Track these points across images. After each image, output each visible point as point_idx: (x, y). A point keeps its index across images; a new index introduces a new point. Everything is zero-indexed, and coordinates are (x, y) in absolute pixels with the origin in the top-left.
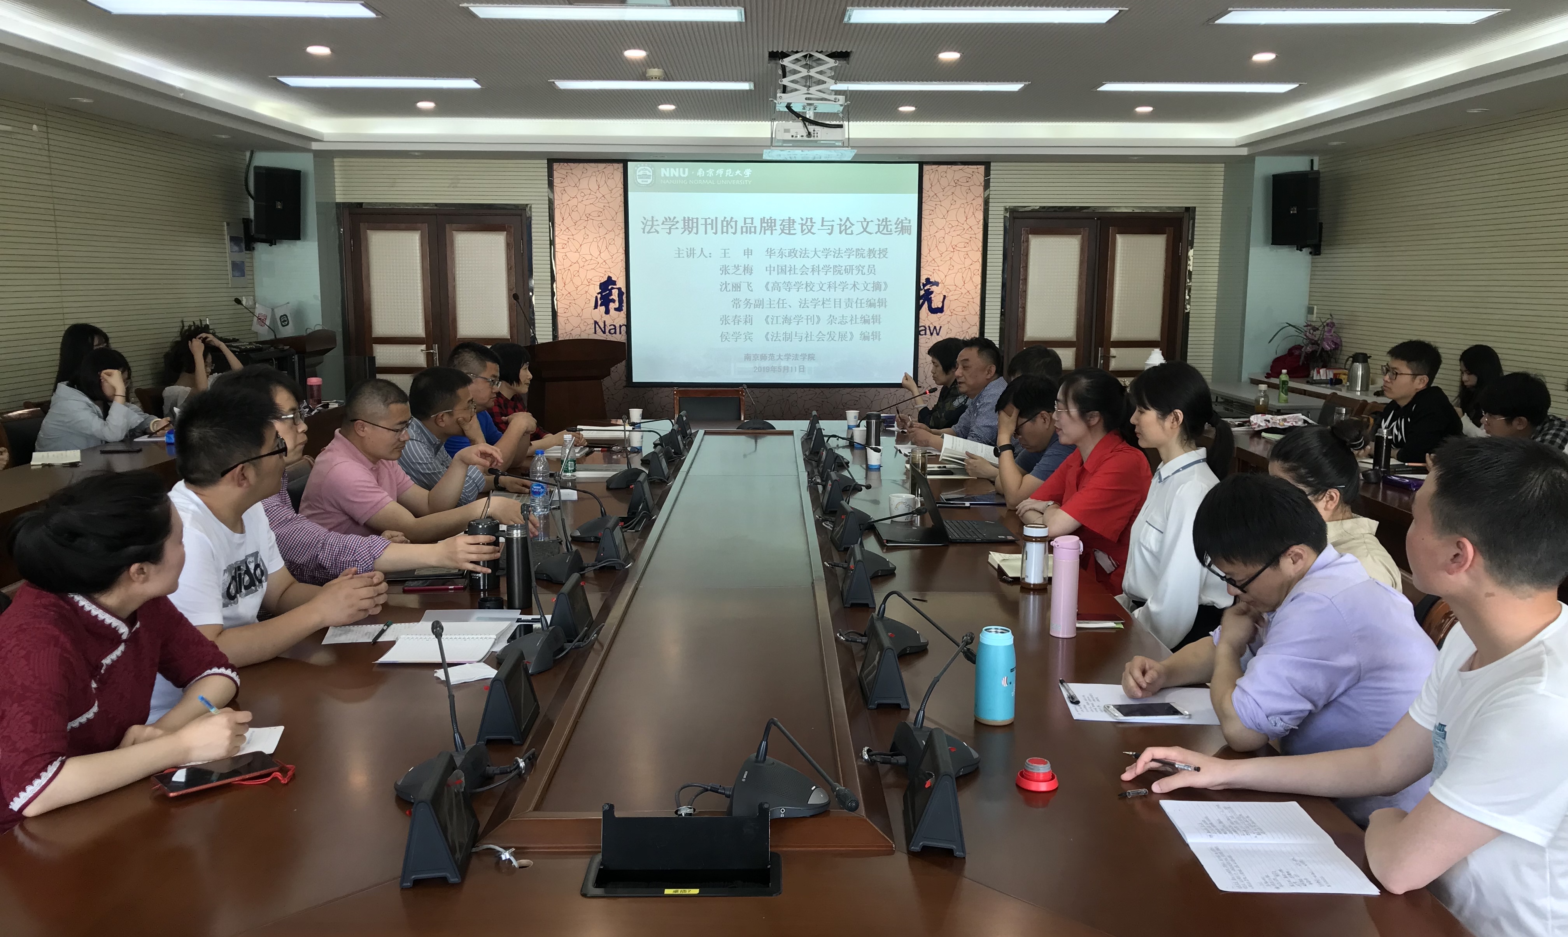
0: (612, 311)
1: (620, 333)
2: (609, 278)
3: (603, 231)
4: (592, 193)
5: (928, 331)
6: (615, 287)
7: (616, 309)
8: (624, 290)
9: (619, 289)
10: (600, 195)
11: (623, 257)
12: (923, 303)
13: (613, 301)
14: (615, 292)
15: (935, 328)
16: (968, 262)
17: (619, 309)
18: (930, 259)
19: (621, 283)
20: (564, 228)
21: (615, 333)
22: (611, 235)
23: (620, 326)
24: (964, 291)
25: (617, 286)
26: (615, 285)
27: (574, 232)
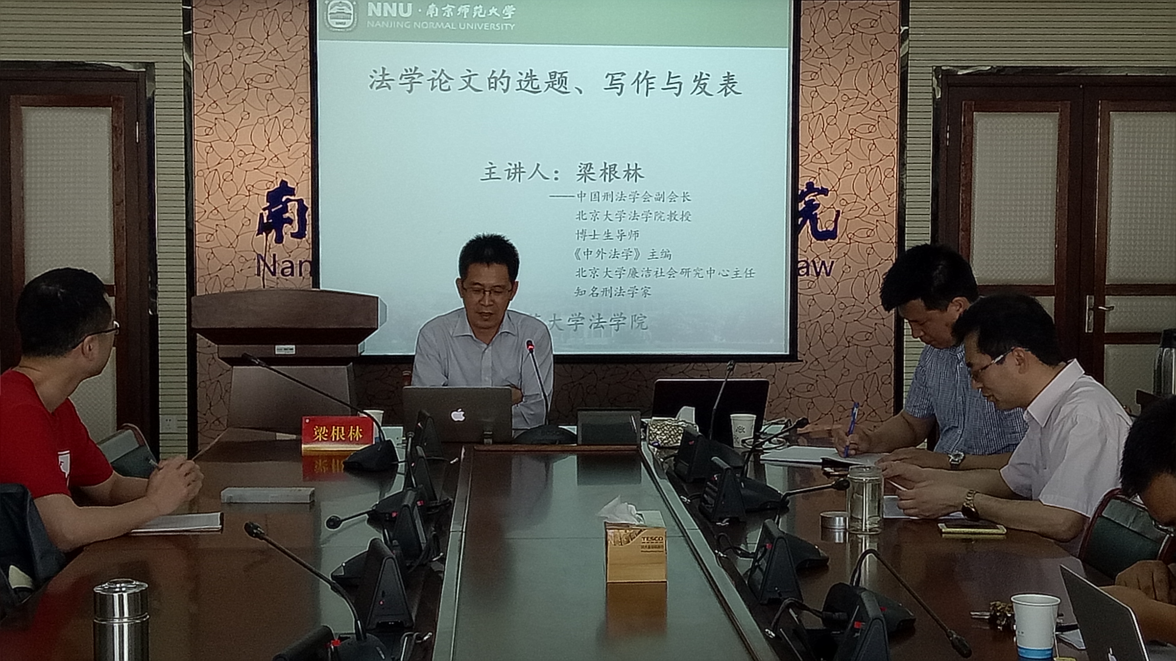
0: (287, 238)
1: (301, 275)
2: (284, 183)
3: (273, 107)
4: (256, 44)
5: (812, 269)
6: (292, 198)
7: (293, 235)
8: (308, 203)
9: (300, 202)
10: (268, 49)
11: (307, 148)
12: (804, 223)
13: (290, 221)
14: (293, 208)
15: (823, 263)
16: (875, 156)
17: (300, 235)
18: (812, 152)
19: (303, 193)
20: (208, 102)
21: (292, 274)
22: (288, 113)
23: (301, 263)
24: (870, 204)
25: (296, 198)
26: (294, 195)
27: (225, 108)
